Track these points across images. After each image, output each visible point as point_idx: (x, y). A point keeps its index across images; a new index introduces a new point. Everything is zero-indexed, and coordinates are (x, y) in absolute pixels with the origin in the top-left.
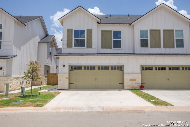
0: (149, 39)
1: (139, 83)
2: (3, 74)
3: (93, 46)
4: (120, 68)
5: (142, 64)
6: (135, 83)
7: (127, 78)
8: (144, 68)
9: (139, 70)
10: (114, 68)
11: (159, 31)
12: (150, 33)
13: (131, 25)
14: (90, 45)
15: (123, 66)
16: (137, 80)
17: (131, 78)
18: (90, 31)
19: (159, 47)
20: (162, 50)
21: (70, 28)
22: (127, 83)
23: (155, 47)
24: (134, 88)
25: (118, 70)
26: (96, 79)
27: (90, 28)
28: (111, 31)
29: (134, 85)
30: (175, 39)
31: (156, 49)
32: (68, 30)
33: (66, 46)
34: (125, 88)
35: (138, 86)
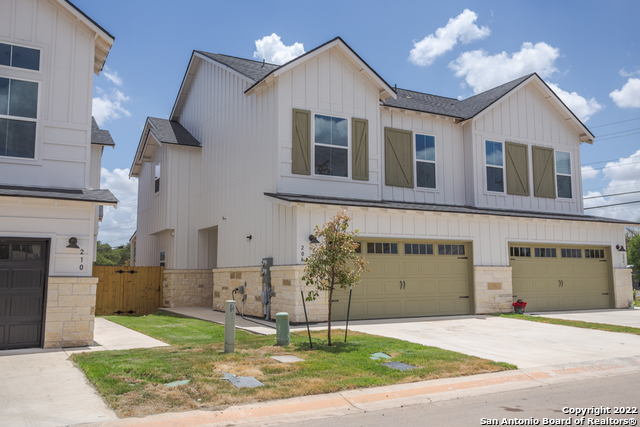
0: (504, 168)
1: (508, 295)
2: (81, 267)
3: (371, 175)
4: (461, 250)
5: (511, 240)
6: (500, 296)
7: (481, 278)
8: (516, 251)
9: (504, 256)
10: (447, 248)
11: (525, 147)
12: (507, 152)
13: (463, 123)
14: (362, 174)
15: (470, 244)
16: (503, 287)
17: (491, 280)
18: (361, 125)
19: (526, 193)
20: (531, 202)
21: (301, 106)
22: (482, 296)
23: (517, 193)
24: (498, 310)
25: (455, 257)
26: (403, 284)
27: (360, 115)
28: (410, 134)
29: (498, 299)
30: (556, 174)
31: (519, 197)
32: (295, 113)
33: (289, 167)
34: (477, 311)
35: (506, 303)
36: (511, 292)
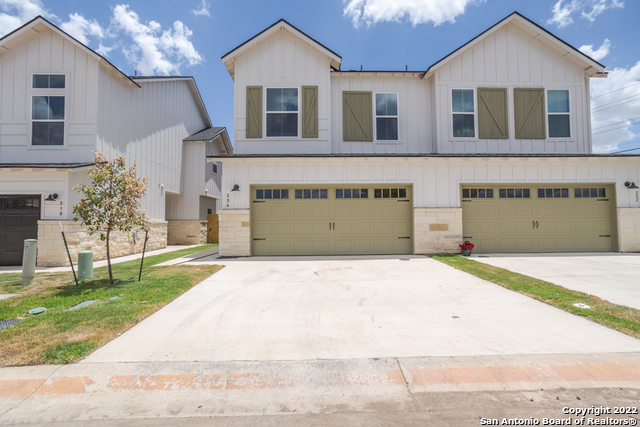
0: (475, 113)
1: (457, 236)
2: (61, 214)
3: (320, 132)
4: (401, 193)
5: (463, 182)
6: (446, 237)
7: (421, 220)
8: (469, 193)
9: (456, 197)
10: (382, 193)
11: (504, 91)
12: (480, 98)
13: (426, 77)
14: (312, 132)
15: (411, 186)
16: (450, 228)
17: (434, 221)
18: (311, 93)
19: (504, 135)
20: (512, 144)
21: (254, 83)
22: (422, 236)
23: (492, 136)
24: (442, 251)
25: (395, 200)
26: (332, 226)
27: (310, 83)
28: (369, 94)
29: (443, 241)
30: (547, 114)
31: (496, 141)
32: (250, 89)
33: (244, 133)
34: (417, 251)
35: (453, 245)
36: (460, 233)
